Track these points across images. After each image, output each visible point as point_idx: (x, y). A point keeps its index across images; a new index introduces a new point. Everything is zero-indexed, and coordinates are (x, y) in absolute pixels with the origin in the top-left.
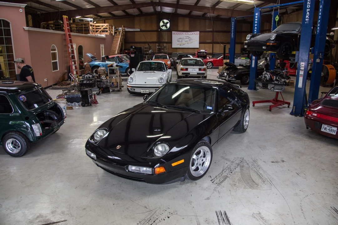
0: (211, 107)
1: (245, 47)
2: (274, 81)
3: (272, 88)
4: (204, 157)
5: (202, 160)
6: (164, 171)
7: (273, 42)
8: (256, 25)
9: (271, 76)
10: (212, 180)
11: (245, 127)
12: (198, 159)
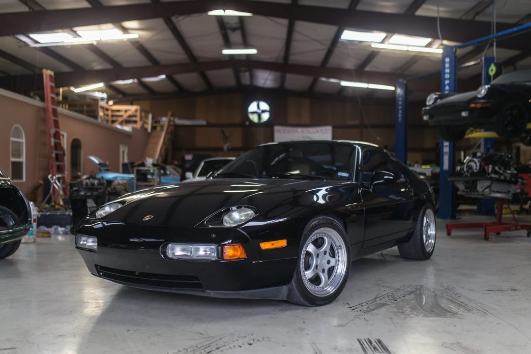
0: (347, 173)
1: (425, 118)
2: (489, 174)
3: (486, 189)
4: (334, 257)
5: (329, 262)
6: (244, 256)
7: (482, 101)
8: (447, 82)
9: (483, 164)
10: (351, 307)
11: (429, 249)
12: (318, 256)
